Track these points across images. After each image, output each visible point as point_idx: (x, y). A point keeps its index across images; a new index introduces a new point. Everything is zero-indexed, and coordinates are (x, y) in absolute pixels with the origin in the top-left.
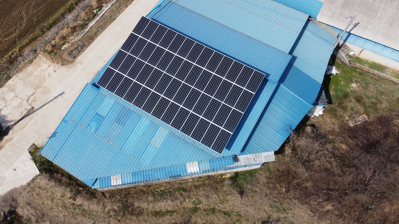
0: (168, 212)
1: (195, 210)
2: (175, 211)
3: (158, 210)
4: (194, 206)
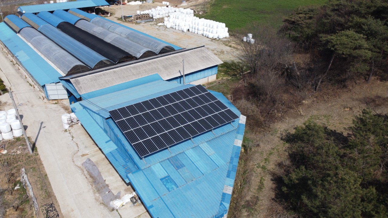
0: (260, 182)
4: (260, 168)
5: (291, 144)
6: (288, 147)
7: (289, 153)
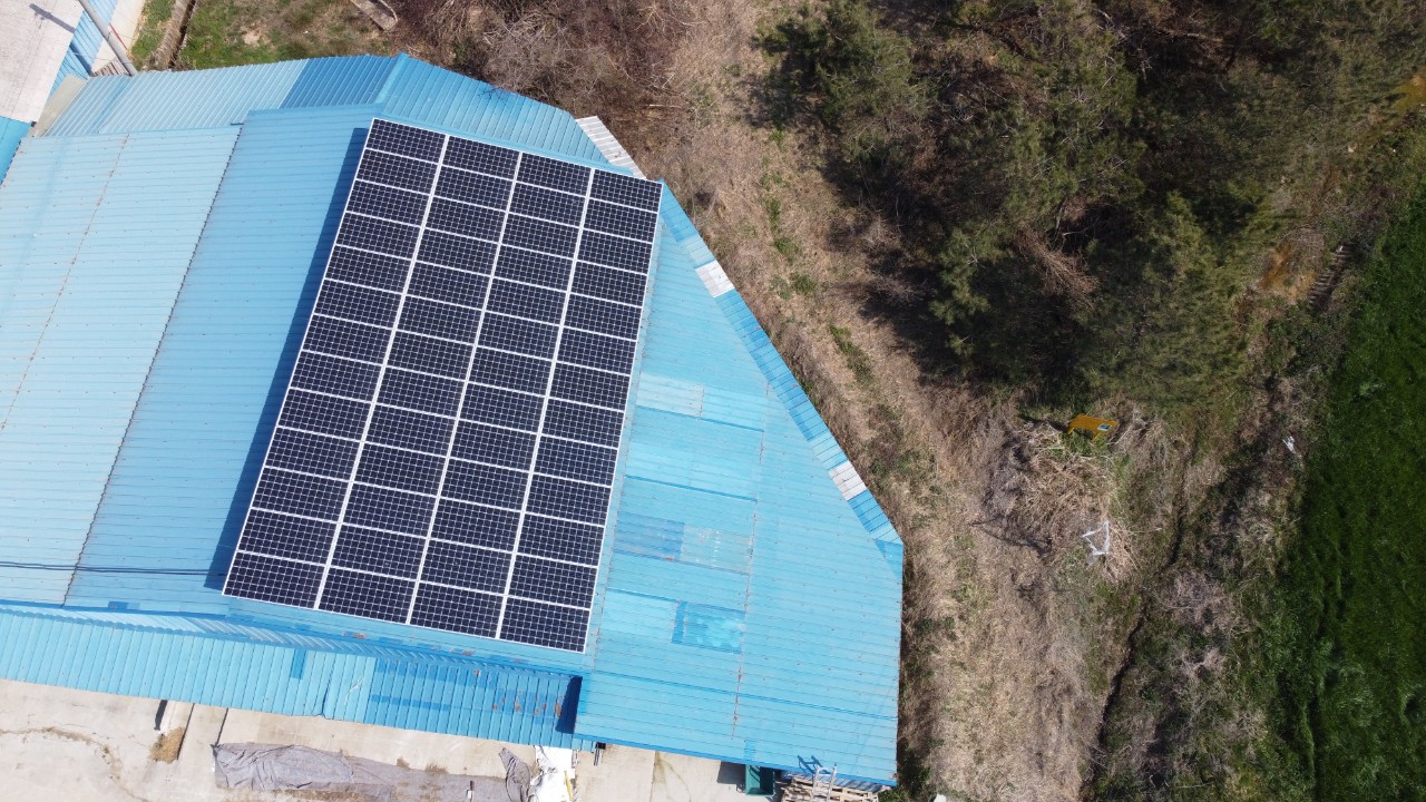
0: (841, 346)
1: (802, 285)
2: (832, 330)
3: (851, 374)
4: (794, 294)
5: (796, 126)
6: (801, 147)
7: (818, 169)
